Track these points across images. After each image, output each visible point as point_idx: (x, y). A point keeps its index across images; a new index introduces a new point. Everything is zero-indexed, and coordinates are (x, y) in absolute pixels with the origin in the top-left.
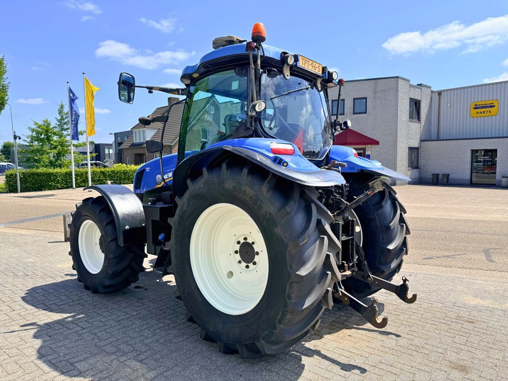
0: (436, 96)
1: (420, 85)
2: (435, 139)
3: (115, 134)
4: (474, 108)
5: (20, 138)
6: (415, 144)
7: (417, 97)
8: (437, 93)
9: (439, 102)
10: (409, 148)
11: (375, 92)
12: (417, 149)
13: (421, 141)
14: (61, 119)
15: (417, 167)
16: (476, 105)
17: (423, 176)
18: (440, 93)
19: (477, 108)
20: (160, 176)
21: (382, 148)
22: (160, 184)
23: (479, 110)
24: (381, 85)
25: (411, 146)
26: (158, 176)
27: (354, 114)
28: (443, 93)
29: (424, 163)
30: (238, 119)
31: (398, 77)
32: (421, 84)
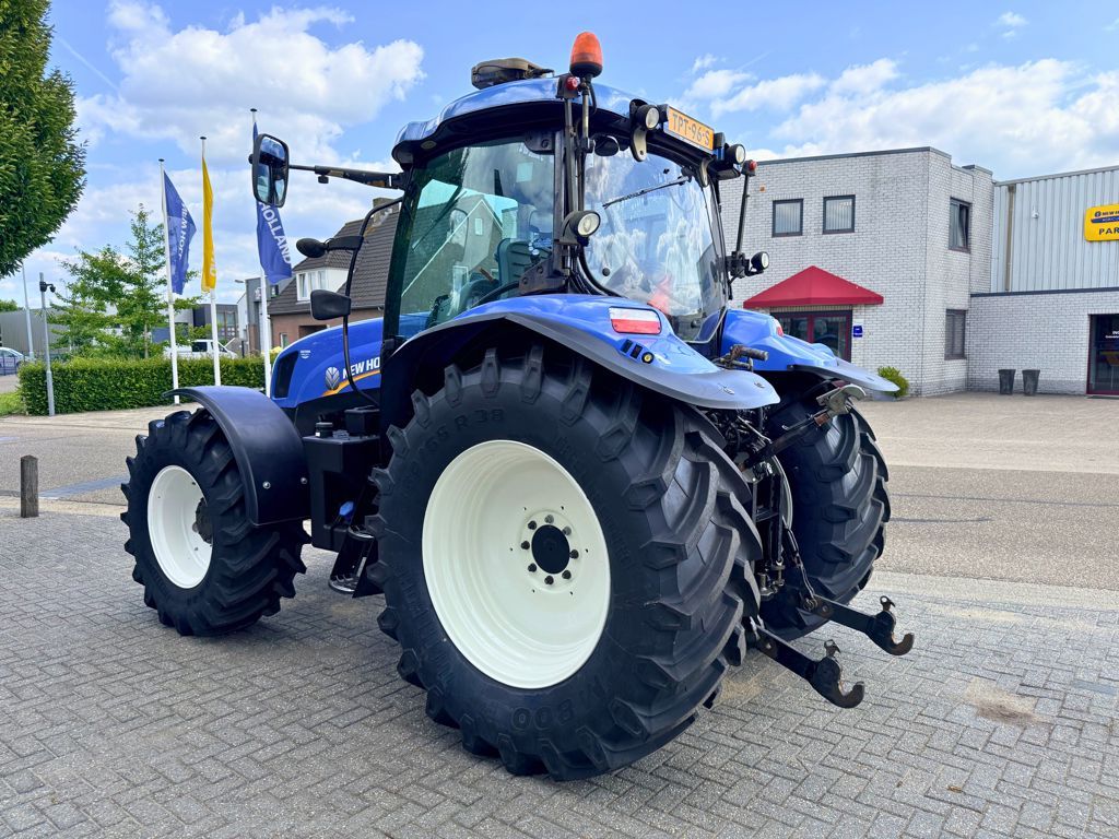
0: (1001, 195)
1: (971, 168)
2: (1000, 291)
3: (247, 281)
4: (1094, 221)
5: (53, 289)
6: (960, 302)
7: (966, 197)
8: (1005, 188)
9: (1011, 206)
10: (948, 310)
11: (875, 183)
12: (963, 313)
13: (972, 296)
14: (141, 247)
15: (962, 356)
16: (1098, 214)
17: (977, 375)
18: (1012, 188)
19: (1100, 221)
20: (335, 369)
21: (890, 311)
22: (335, 389)
23: (1106, 226)
24: (888, 166)
25: (951, 307)
26: (330, 369)
27: (825, 232)
28: (1019, 186)
29: (977, 345)
30: (531, 249)
31: (927, 149)
32: (973, 167)
